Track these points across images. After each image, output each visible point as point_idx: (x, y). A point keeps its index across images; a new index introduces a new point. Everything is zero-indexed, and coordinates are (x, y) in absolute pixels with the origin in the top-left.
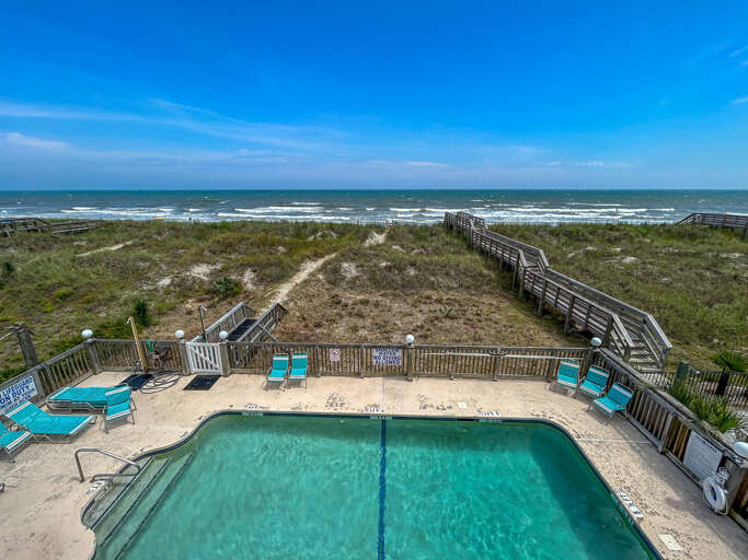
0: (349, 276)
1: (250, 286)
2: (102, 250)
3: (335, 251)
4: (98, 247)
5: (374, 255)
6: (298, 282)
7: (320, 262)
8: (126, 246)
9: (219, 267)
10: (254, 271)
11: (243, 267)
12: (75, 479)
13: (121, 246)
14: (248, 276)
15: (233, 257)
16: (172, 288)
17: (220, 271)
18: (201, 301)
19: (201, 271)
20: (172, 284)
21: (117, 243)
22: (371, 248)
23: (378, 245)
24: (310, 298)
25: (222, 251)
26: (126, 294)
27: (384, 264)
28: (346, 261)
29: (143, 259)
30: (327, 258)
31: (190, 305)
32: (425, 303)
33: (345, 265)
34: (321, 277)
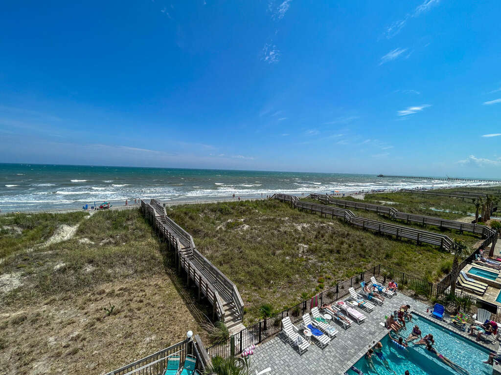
0: (7, 290)
5: (52, 256)
28: (8, 272)
33: (5, 277)
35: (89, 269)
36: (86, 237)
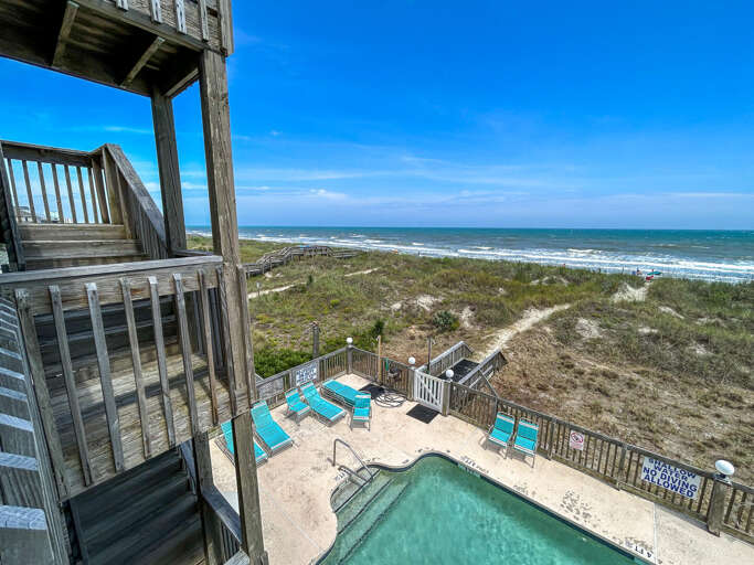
0: (586, 336)
1: (467, 324)
2: (359, 273)
3: (568, 301)
4: (357, 270)
5: (628, 315)
6: (521, 330)
7: (548, 312)
8: (373, 272)
9: (440, 300)
10: (473, 310)
11: (462, 304)
12: (329, 459)
13: (370, 271)
14: (466, 314)
15: (453, 292)
16: (401, 312)
17: (441, 304)
18: (422, 329)
19: (425, 301)
20: (401, 308)
21: (368, 268)
22: (623, 304)
23: (635, 303)
24: (534, 352)
25: (444, 286)
26: (370, 311)
27: (646, 330)
28: (585, 317)
29: (384, 284)
30: (556, 308)
31: (413, 330)
32: (727, 404)
33: (583, 321)
34: (548, 330)
35: (701, 351)
36: (668, 305)
